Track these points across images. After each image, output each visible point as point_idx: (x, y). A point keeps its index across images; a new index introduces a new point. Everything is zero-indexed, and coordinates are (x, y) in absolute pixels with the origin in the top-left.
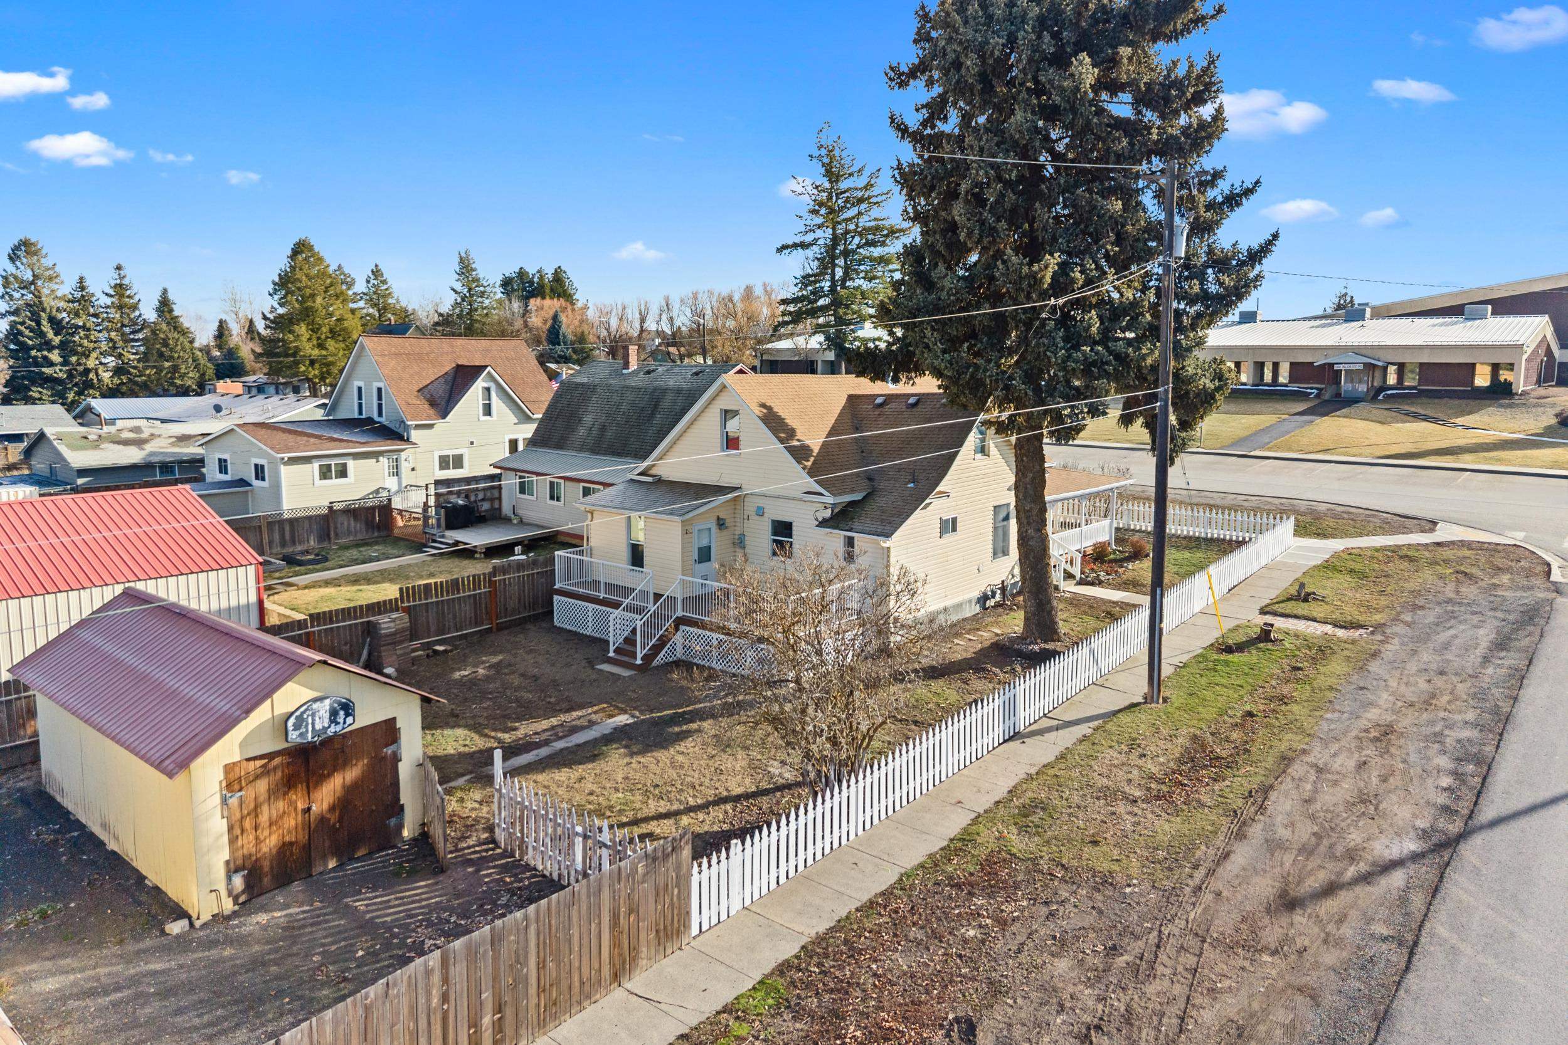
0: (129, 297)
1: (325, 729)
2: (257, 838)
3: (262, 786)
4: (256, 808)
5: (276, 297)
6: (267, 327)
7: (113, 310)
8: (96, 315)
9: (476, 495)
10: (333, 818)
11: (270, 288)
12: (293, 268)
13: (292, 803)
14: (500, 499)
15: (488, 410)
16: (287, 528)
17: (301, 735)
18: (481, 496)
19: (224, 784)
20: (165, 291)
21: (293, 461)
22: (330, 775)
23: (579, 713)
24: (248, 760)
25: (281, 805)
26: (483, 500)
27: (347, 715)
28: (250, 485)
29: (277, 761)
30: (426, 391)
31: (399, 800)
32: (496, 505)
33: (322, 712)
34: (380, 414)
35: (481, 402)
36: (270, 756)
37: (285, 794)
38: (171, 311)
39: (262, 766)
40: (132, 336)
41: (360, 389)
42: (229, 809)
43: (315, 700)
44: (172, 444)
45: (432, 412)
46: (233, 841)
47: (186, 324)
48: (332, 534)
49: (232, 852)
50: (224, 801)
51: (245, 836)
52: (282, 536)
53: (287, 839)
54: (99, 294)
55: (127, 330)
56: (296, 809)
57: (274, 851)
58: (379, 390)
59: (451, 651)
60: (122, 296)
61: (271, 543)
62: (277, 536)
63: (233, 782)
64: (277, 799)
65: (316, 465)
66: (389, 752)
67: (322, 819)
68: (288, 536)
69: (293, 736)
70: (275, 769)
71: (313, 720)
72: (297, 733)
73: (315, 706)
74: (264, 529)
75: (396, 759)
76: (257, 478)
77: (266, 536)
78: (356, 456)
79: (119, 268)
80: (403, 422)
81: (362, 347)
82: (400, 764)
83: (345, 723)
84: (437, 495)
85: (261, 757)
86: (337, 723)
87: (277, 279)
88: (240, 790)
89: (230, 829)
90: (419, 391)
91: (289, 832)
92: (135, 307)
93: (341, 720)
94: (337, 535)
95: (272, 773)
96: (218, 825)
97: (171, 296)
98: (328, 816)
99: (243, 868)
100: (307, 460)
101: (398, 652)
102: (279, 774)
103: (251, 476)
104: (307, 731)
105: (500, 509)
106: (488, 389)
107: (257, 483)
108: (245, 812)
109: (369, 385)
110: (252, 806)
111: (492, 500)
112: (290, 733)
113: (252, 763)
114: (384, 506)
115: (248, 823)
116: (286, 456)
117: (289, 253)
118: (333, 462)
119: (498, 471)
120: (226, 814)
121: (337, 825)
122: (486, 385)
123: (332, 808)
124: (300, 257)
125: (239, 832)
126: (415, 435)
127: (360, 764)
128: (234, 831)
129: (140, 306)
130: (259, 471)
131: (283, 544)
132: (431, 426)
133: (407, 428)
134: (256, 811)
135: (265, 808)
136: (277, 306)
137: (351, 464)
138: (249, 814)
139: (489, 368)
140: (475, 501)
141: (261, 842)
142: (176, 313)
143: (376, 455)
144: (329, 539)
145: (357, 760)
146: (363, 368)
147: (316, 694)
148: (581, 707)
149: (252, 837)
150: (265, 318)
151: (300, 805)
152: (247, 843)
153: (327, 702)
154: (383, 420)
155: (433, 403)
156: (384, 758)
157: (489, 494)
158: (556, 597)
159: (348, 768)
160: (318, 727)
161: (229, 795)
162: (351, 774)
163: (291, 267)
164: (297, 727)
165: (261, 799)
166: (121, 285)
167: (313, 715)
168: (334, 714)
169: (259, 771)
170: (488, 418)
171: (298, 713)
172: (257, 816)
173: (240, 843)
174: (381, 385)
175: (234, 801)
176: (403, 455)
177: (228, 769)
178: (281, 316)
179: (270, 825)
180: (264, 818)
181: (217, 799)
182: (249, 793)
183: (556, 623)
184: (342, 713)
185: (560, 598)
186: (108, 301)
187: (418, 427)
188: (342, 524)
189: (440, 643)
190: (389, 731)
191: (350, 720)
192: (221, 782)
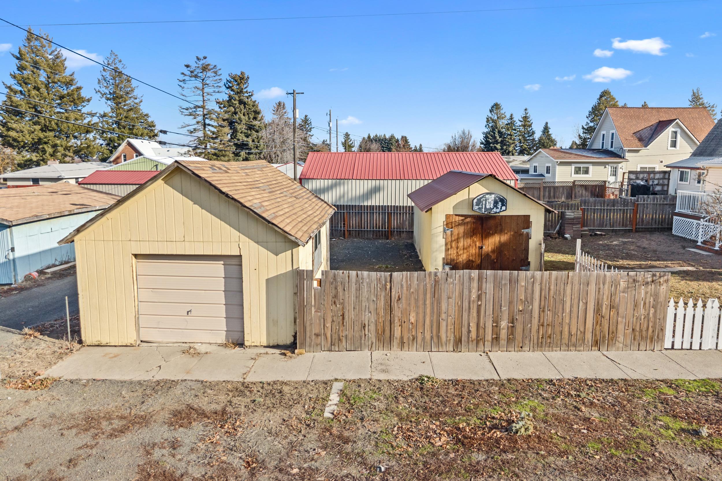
0: (528, 121)
1: (491, 209)
2: (457, 253)
3: (461, 229)
4: (458, 239)
5: (590, 118)
6: (584, 133)
7: (521, 128)
8: (515, 130)
9: (653, 182)
10: (493, 256)
11: (587, 114)
12: (599, 103)
13: (474, 242)
14: (668, 185)
15: (674, 144)
16: (552, 190)
17: (479, 208)
18: (656, 182)
19: (445, 223)
20: (547, 123)
21: (562, 164)
22: (493, 234)
23: (662, 262)
24: (456, 215)
25: (469, 241)
26: (657, 185)
27: (503, 205)
28: (544, 176)
29: (468, 220)
30: (638, 134)
31: (528, 259)
32: (665, 188)
33: (490, 200)
34: (612, 147)
35: (670, 139)
36: (466, 216)
37: (471, 236)
38: (548, 132)
39: (462, 220)
40: (528, 138)
41: (604, 135)
42: (446, 235)
43: (487, 194)
44: (520, 164)
45: (639, 144)
46: (447, 250)
47: (554, 138)
48: (573, 196)
49: (446, 255)
50: (444, 231)
51: (452, 250)
52: (550, 194)
53: (471, 258)
54: (517, 121)
55: (526, 136)
56: (476, 245)
57: (465, 262)
58: (613, 134)
59: (604, 235)
60: (525, 121)
61: (544, 196)
62: (547, 194)
63: (449, 224)
64: (467, 237)
65: (573, 167)
66: (525, 232)
67: (488, 255)
68: (552, 194)
69: (476, 208)
70: (467, 223)
71: (486, 204)
72: (477, 207)
73: (487, 196)
74: (542, 190)
75: (528, 237)
76: (547, 173)
77: (542, 193)
78: (594, 164)
79: (526, 110)
80: (622, 148)
81: (607, 113)
82: (530, 240)
83: (501, 209)
84: (629, 179)
85: (462, 216)
86: (497, 208)
87: (591, 110)
88: (452, 228)
89: (446, 244)
90: (634, 134)
91: (472, 255)
92: (530, 126)
93: (499, 207)
94: (575, 197)
95: (466, 225)
96: (440, 241)
97: (549, 125)
98: (491, 254)
99: (450, 265)
100: (570, 164)
101: (574, 229)
102: (469, 226)
103: (544, 172)
104: (482, 208)
105: (667, 191)
106: (676, 133)
107: (546, 175)
108: (453, 239)
109: (608, 132)
110: (456, 237)
111: (663, 185)
112: (474, 206)
113: (457, 217)
114: (602, 186)
115: (454, 244)
116: (559, 161)
117: (598, 97)
118: (582, 166)
119: (669, 169)
120: (445, 237)
121: (495, 260)
122: (674, 130)
123: (493, 251)
124: (603, 98)
125: (450, 247)
126: (628, 155)
127: (509, 234)
128: (448, 247)
129: (532, 125)
130: (548, 170)
131: (549, 197)
132: (637, 151)
133: (623, 151)
134: (457, 240)
135: (462, 240)
136: (589, 122)
137: (591, 168)
138: (455, 240)
139: (678, 120)
140: (652, 185)
141: (459, 255)
142: (550, 133)
143: (604, 164)
144: (572, 198)
145: (508, 231)
146: (607, 124)
147: (487, 191)
148: (664, 260)
149: (455, 252)
150: (583, 128)
151: (478, 244)
152: (453, 253)
153: (493, 196)
154: (612, 149)
155: (640, 139)
156: (522, 234)
157: (661, 182)
158: (675, 217)
159: (503, 234)
160: (488, 207)
161: (446, 229)
162: (505, 238)
163: (598, 104)
164: (478, 204)
165: (460, 235)
166: (526, 117)
167: (486, 200)
168: (496, 203)
169: (461, 222)
170: (674, 148)
171: (479, 198)
172: (458, 242)
173: (450, 252)
174: (613, 131)
175: (449, 232)
176: (620, 165)
177: (448, 216)
178: (591, 127)
179: (464, 249)
180: (461, 244)
181: (441, 229)
182: (456, 231)
183: (673, 233)
184: (500, 203)
185: (677, 217)
186: (520, 124)
187: (629, 151)
188: (579, 192)
189: (599, 230)
190: (526, 221)
191: (504, 208)
192: (444, 222)
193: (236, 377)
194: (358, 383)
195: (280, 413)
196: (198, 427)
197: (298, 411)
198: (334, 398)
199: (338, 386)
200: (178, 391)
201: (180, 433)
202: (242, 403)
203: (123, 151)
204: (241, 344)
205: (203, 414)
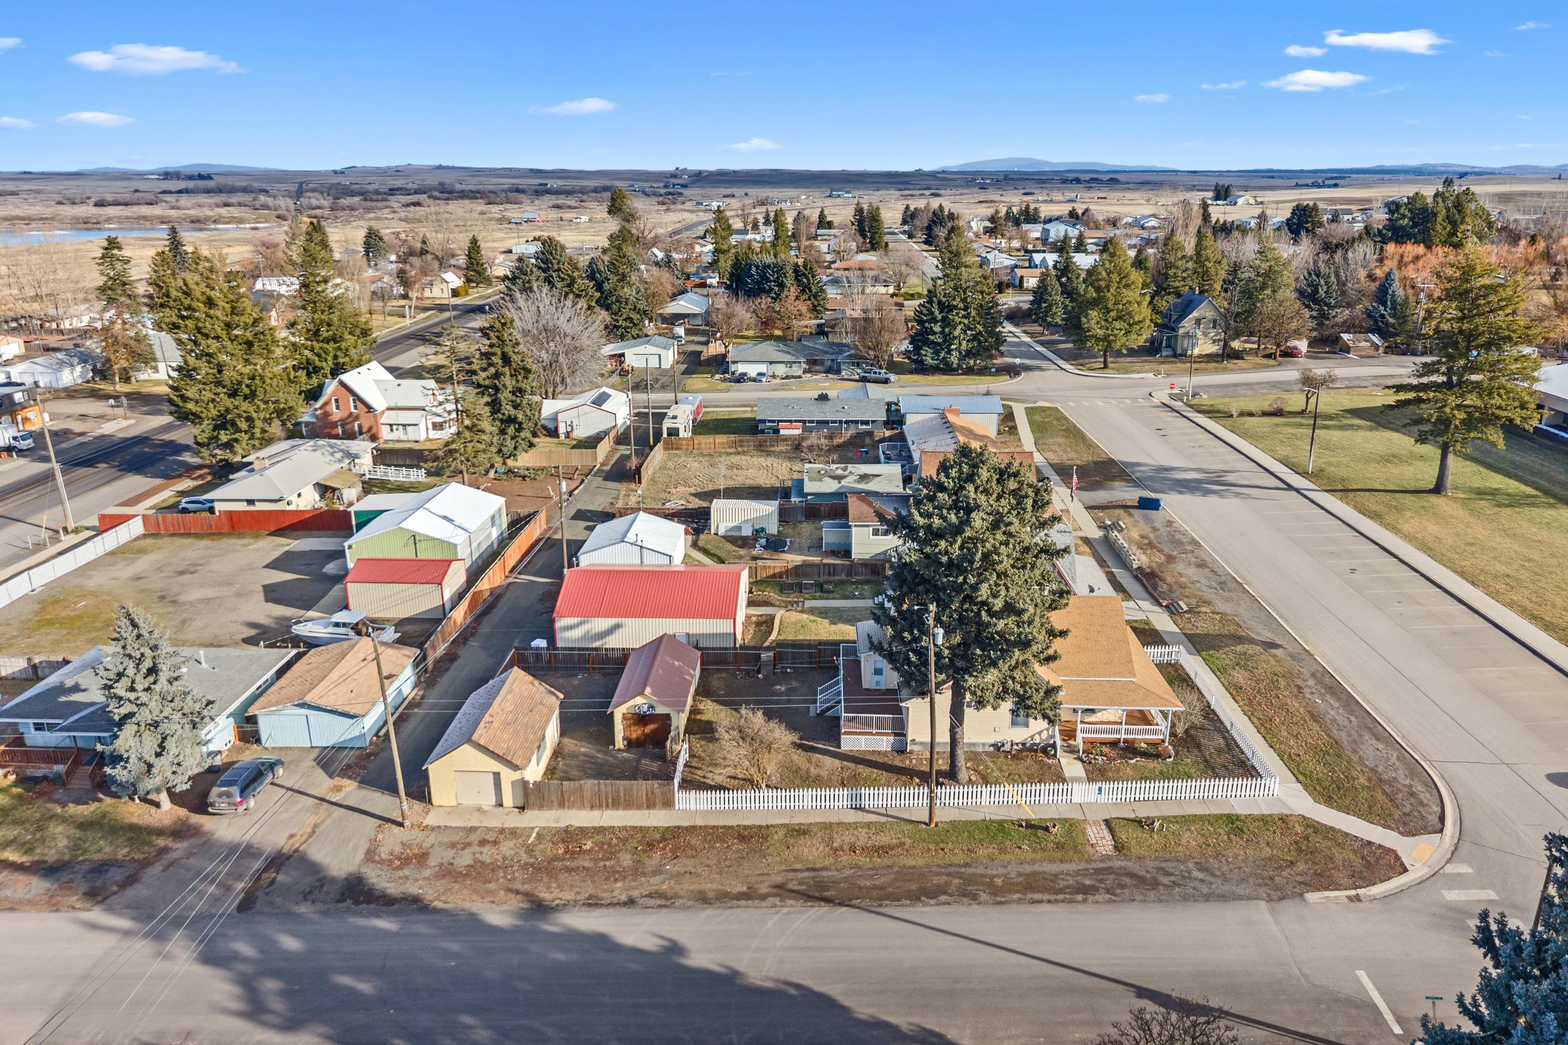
1: (646, 712)
2: (630, 733)
3: (632, 721)
10: (652, 735)
17: (639, 711)
19: (622, 718)
22: (650, 724)
24: (628, 714)
25: (636, 727)
33: (645, 707)
37: (638, 725)
43: (644, 704)
44: (855, 481)
46: (624, 732)
49: (624, 734)
50: (622, 722)
51: (627, 731)
56: (640, 729)
57: (635, 738)
63: (624, 718)
64: (635, 725)
65: (871, 529)
66: (668, 722)
67: (648, 734)
69: (637, 711)
70: (635, 718)
75: (670, 725)
88: (626, 720)
89: (624, 729)
91: (639, 735)
93: (651, 710)
96: (620, 727)
99: (627, 740)
100: (866, 526)
101: (768, 668)
102: (636, 720)
104: (641, 711)
110: (629, 725)
115: (628, 729)
120: (622, 725)
123: (651, 733)
127: (658, 724)
134: (630, 727)
135: (632, 726)
138: (628, 727)
141: (631, 735)
145: (658, 722)
151: (642, 729)
152: (628, 733)
156: (666, 724)
160: (644, 711)
162: (656, 725)
164: (638, 709)
165: (631, 724)
167: (642, 707)
168: (648, 708)
169: (631, 717)
171: (638, 706)
173: (626, 733)
175: (624, 722)
177: (624, 714)
179: (634, 731)
180: (632, 729)
181: (620, 721)
182: (628, 722)
190: (668, 717)
191: (653, 711)
193: (499, 825)
194: (544, 828)
195: (514, 842)
196: (488, 847)
197: (520, 841)
198: (534, 835)
199: (537, 830)
200: (479, 832)
201: (482, 849)
202: (501, 837)
203: (334, 394)
204: (501, 805)
205: (489, 842)
